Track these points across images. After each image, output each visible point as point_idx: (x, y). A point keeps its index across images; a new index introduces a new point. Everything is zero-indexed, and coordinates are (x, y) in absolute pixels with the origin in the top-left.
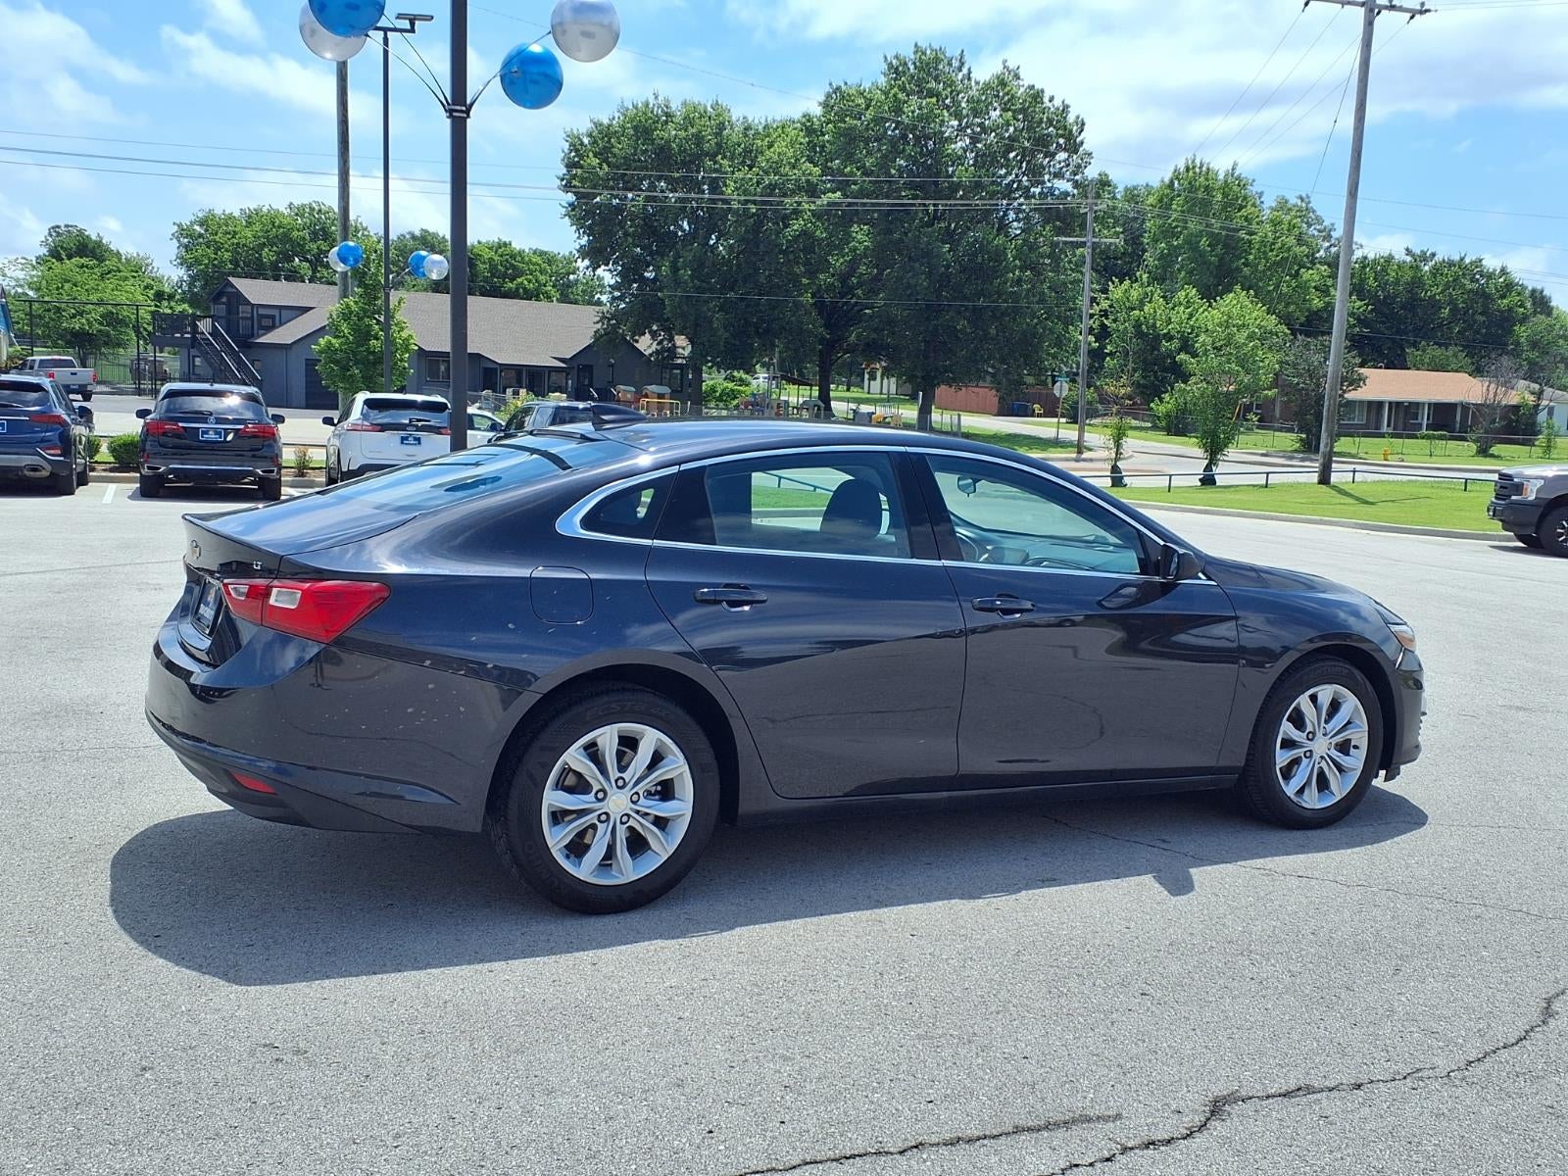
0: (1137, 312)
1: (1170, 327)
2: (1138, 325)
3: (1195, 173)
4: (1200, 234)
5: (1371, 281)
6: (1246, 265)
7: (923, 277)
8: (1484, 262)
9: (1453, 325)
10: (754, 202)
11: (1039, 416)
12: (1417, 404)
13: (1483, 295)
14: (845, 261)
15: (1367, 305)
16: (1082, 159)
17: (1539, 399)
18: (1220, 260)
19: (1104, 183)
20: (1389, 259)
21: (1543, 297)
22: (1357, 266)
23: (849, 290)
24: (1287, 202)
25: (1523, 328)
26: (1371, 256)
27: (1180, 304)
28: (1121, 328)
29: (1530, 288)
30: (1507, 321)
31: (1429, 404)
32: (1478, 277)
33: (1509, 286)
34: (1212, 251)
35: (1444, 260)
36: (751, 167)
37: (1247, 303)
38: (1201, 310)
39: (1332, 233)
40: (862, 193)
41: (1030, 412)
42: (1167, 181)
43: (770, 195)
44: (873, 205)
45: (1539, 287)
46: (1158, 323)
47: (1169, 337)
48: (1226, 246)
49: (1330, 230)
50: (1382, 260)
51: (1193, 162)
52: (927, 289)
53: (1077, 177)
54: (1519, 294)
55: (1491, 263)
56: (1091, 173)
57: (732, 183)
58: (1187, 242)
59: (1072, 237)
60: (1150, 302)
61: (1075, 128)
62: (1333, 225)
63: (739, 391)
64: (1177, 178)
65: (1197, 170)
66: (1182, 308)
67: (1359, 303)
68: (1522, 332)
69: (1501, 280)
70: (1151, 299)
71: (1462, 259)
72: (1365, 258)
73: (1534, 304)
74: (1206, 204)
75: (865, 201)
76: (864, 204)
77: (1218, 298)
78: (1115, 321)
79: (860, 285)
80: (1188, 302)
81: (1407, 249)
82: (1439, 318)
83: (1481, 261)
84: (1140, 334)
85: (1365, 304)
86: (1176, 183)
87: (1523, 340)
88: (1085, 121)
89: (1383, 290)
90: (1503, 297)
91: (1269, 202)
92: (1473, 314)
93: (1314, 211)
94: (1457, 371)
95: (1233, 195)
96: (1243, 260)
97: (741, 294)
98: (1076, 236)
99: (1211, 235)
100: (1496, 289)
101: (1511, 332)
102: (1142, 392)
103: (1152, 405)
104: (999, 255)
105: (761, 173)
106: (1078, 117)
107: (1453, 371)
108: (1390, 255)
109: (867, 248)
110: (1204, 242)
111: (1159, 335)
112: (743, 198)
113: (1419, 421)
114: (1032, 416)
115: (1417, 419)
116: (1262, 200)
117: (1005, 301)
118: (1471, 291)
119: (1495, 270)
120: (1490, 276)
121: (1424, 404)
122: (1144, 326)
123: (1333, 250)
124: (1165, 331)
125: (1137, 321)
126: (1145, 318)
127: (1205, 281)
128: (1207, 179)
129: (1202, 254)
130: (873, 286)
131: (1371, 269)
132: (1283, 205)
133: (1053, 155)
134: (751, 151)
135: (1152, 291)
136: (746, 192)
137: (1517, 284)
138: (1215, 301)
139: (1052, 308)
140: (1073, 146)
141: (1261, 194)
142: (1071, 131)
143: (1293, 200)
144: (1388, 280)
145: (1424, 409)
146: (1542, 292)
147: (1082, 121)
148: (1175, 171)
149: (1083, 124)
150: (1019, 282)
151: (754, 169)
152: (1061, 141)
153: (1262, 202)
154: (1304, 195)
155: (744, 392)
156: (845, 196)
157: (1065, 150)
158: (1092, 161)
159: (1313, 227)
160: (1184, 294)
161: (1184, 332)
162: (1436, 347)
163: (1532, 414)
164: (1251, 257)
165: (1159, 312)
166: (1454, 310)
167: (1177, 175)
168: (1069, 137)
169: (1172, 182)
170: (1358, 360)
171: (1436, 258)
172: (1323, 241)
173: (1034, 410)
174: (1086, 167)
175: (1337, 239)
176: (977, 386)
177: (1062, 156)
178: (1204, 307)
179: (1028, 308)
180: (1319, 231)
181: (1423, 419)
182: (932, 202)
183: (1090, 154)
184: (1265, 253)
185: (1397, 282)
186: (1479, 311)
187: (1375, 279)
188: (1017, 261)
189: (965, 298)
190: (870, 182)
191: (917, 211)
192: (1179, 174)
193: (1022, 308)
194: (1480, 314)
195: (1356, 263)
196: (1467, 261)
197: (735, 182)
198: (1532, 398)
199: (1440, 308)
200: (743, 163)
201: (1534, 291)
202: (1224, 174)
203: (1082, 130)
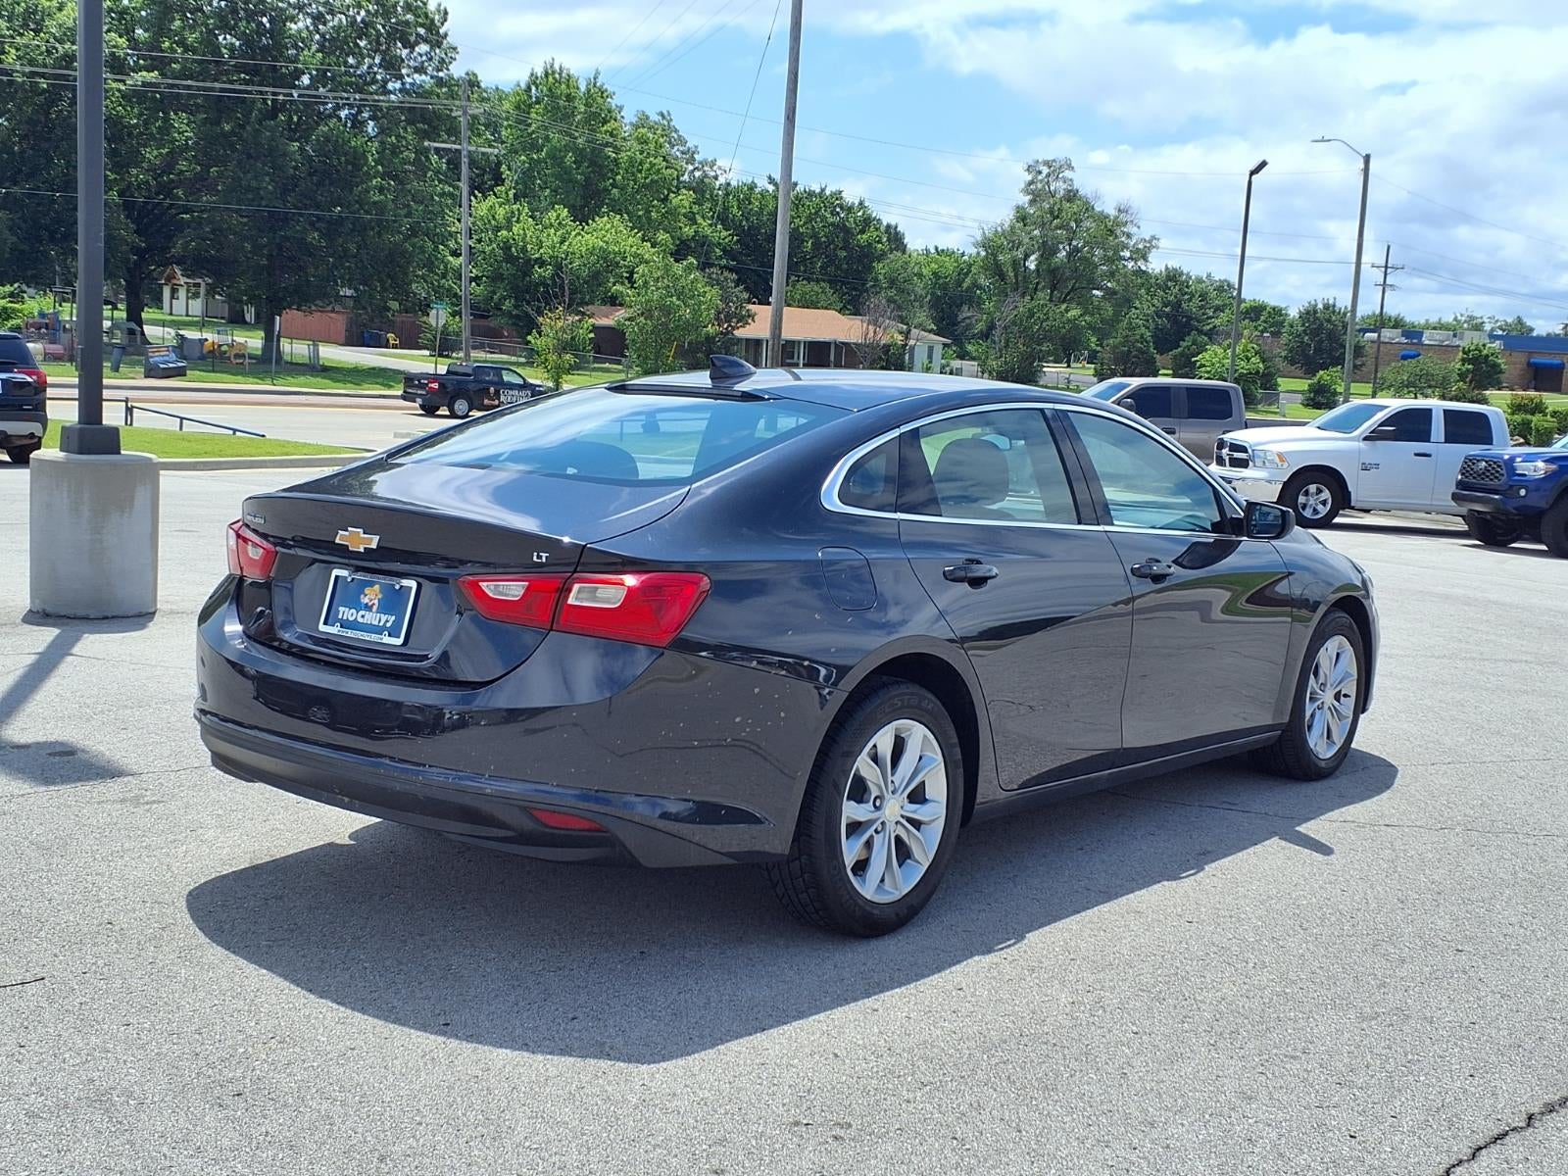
0: (504, 233)
1: (542, 251)
2: (506, 247)
3: (554, 78)
4: (566, 148)
5: (735, 210)
6: (614, 185)
7: (267, 179)
8: (843, 194)
9: (815, 259)
10: (43, 75)
11: (395, 347)
12: (793, 342)
13: (842, 228)
14: (161, 154)
15: (732, 235)
16: (446, 54)
17: (907, 338)
18: (587, 179)
19: (473, 83)
20: (752, 187)
21: (897, 233)
22: (720, 193)
23: (166, 190)
24: (648, 118)
25: (881, 265)
26: (734, 183)
27: (551, 225)
28: (488, 249)
29: (885, 224)
30: (866, 257)
31: (805, 342)
32: (838, 210)
33: (868, 222)
34: (578, 168)
35: (805, 191)
36: (37, 32)
37: (621, 228)
38: (573, 233)
39: (696, 156)
40: (184, 75)
41: (384, 343)
42: (523, 86)
43: (67, 68)
44: (199, 88)
45: (893, 223)
46: (529, 247)
47: (541, 263)
48: (593, 163)
49: (694, 153)
50: (746, 188)
51: (552, 66)
52: (271, 193)
53: (441, 74)
54: (877, 229)
55: (851, 197)
56: (457, 70)
57: (13, 51)
58: (552, 156)
59: (438, 142)
60: (518, 221)
61: (437, 17)
62: (696, 147)
63: (14, 310)
64: (534, 83)
65: (557, 76)
66: (553, 231)
67: (724, 233)
68: (881, 268)
69: (860, 214)
70: (518, 218)
71: (823, 190)
72: (729, 184)
73: (889, 240)
74: (568, 116)
75: (189, 82)
76: (189, 87)
77: (590, 221)
78: (479, 241)
79: (180, 184)
80: (560, 223)
81: (770, 178)
82: (803, 252)
83: (841, 192)
84: (510, 258)
85: (730, 235)
86: (533, 88)
87: (881, 277)
88: (448, 10)
89: (747, 220)
90: (862, 232)
91: (629, 116)
92: (835, 250)
93: (676, 131)
94: (826, 308)
95: (596, 108)
96: (611, 181)
97: (29, 189)
98: (443, 142)
99: (576, 150)
100: (855, 223)
101: (870, 269)
102: (513, 324)
103: (529, 338)
104: (357, 159)
105: (52, 40)
106: (439, 5)
107: (823, 308)
108: (753, 182)
109: (188, 139)
110: (570, 158)
111: (530, 259)
112: (27, 69)
113: (795, 360)
114: (387, 346)
115: (793, 358)
116: (622, 114)
117: (367, 212)
118: (832, 224)
119: (853, 204)
120: (850, 209)
121: (799, 342)
122: (513, 249)
123: (697, 174)
124: (537, 256)
125: (504, 243)
126: (514, 239)
127: (572, 202)
128: (568, 86)
129: (567, 171)
130: (198, 184)
131: (734, 196)
132: (643, 121)
133: (412, 47)
134: (35, 13)
135: (518, 209)
136: (32, 62)
137: (875, 219)
138: (588, 225)
139: (420, 223)
140: (435, 38)
141: (621, 108)
142: (433, 21)
143: (654, 117)
144: (751, 210)
145: (799, 347)
146: (896, 227)
147: (445, 10)
148: (532, 75)
149: (446, 13)
150: (381, 190)
151: (42, 35)
152: (421, 31)
153: (623, 117)
154: (666, 113)
155: (20, 311)
156: (163, 75)
157: (426, 41)
158: (457, 56)
159: (676, 148)
160: (555, 214)
161: (557, 257)
162: (805, 282)
163: (900, 354)
164: (619, 177)
165: (529, 234)
166: (817, 245)
167: (534, 80)
168: (431, 27)
169: (529, 89)
170: (746, 295)
171: (798, 188)
172: (687, 163)
173: (388, 340)
174: (451, 63)
175: (700, 163)
176: (333, 311)
177: (423, 48)
178: (577, 231)
179: (395, 221)
180: (683, 153)
181: (798, 358)
182: (271, 89)
183: (455, 49)
184: (633, 174)
185: (760, 213)
186: (840, 246)
187: (739, 208)
188: (380, 167)
189: (318, 207)
190: (195, 61)
191: (253, 101)
192: (537, 78)
193: (387, 221)
194: (841, 248)
195: (719, 189)
196: (828, 193)
197: (17, 50)
198: (900, 338)
199: (803, 241)
200: (25, 26)
201: (888, 226)
202: (585, 83)
203: (445, 20)
